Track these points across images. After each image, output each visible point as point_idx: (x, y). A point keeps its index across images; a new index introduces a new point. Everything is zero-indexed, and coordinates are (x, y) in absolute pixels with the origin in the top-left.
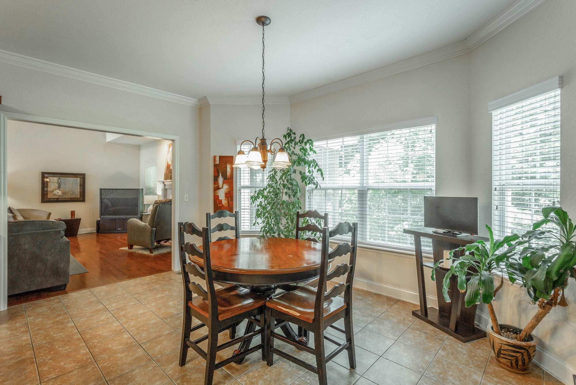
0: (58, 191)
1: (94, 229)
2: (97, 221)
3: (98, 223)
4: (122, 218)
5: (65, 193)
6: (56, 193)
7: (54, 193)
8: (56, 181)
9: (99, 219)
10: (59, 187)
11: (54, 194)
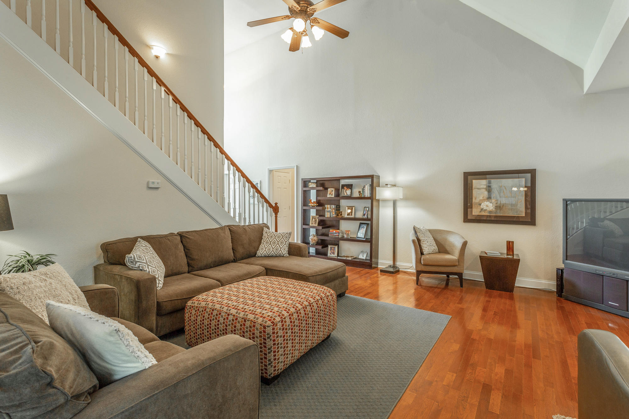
0: (487, 203)
1: (550, 284)
2: (558, 269)
3: (560, 275)
4: (619, 276)
5: (500, 207)
6: (485, 208)
7: (481, 206)
8: (485, 187)
9: (562, 266)
10: (489, 198)
11: (482, 209)
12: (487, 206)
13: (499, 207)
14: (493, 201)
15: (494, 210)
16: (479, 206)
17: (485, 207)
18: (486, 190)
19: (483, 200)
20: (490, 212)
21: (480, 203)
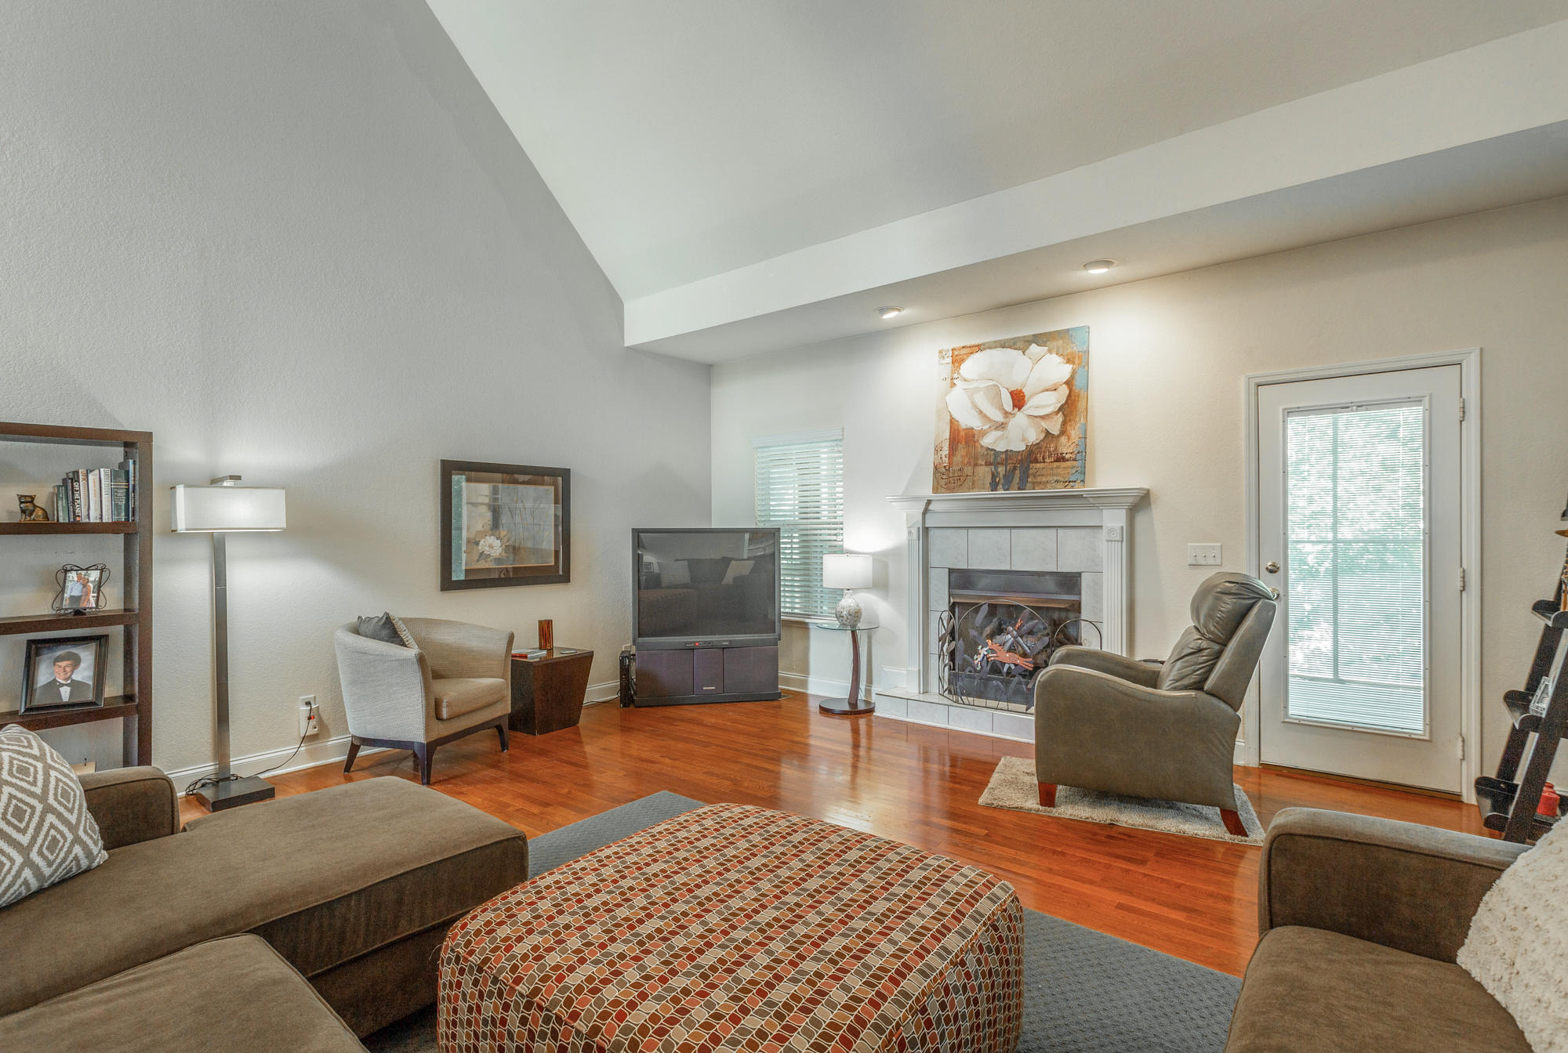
12: (491, 546)
13: (514, 550)
14: (503, 533)
15: (504, 554)
16: (475, 547)
17: (486, 548)
18: (489, 509)
19: (484, 534)
20: (498, 560)
21: (477, 539)
